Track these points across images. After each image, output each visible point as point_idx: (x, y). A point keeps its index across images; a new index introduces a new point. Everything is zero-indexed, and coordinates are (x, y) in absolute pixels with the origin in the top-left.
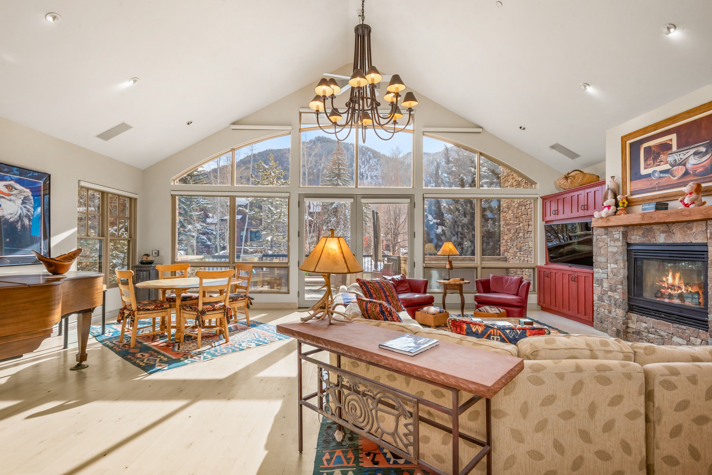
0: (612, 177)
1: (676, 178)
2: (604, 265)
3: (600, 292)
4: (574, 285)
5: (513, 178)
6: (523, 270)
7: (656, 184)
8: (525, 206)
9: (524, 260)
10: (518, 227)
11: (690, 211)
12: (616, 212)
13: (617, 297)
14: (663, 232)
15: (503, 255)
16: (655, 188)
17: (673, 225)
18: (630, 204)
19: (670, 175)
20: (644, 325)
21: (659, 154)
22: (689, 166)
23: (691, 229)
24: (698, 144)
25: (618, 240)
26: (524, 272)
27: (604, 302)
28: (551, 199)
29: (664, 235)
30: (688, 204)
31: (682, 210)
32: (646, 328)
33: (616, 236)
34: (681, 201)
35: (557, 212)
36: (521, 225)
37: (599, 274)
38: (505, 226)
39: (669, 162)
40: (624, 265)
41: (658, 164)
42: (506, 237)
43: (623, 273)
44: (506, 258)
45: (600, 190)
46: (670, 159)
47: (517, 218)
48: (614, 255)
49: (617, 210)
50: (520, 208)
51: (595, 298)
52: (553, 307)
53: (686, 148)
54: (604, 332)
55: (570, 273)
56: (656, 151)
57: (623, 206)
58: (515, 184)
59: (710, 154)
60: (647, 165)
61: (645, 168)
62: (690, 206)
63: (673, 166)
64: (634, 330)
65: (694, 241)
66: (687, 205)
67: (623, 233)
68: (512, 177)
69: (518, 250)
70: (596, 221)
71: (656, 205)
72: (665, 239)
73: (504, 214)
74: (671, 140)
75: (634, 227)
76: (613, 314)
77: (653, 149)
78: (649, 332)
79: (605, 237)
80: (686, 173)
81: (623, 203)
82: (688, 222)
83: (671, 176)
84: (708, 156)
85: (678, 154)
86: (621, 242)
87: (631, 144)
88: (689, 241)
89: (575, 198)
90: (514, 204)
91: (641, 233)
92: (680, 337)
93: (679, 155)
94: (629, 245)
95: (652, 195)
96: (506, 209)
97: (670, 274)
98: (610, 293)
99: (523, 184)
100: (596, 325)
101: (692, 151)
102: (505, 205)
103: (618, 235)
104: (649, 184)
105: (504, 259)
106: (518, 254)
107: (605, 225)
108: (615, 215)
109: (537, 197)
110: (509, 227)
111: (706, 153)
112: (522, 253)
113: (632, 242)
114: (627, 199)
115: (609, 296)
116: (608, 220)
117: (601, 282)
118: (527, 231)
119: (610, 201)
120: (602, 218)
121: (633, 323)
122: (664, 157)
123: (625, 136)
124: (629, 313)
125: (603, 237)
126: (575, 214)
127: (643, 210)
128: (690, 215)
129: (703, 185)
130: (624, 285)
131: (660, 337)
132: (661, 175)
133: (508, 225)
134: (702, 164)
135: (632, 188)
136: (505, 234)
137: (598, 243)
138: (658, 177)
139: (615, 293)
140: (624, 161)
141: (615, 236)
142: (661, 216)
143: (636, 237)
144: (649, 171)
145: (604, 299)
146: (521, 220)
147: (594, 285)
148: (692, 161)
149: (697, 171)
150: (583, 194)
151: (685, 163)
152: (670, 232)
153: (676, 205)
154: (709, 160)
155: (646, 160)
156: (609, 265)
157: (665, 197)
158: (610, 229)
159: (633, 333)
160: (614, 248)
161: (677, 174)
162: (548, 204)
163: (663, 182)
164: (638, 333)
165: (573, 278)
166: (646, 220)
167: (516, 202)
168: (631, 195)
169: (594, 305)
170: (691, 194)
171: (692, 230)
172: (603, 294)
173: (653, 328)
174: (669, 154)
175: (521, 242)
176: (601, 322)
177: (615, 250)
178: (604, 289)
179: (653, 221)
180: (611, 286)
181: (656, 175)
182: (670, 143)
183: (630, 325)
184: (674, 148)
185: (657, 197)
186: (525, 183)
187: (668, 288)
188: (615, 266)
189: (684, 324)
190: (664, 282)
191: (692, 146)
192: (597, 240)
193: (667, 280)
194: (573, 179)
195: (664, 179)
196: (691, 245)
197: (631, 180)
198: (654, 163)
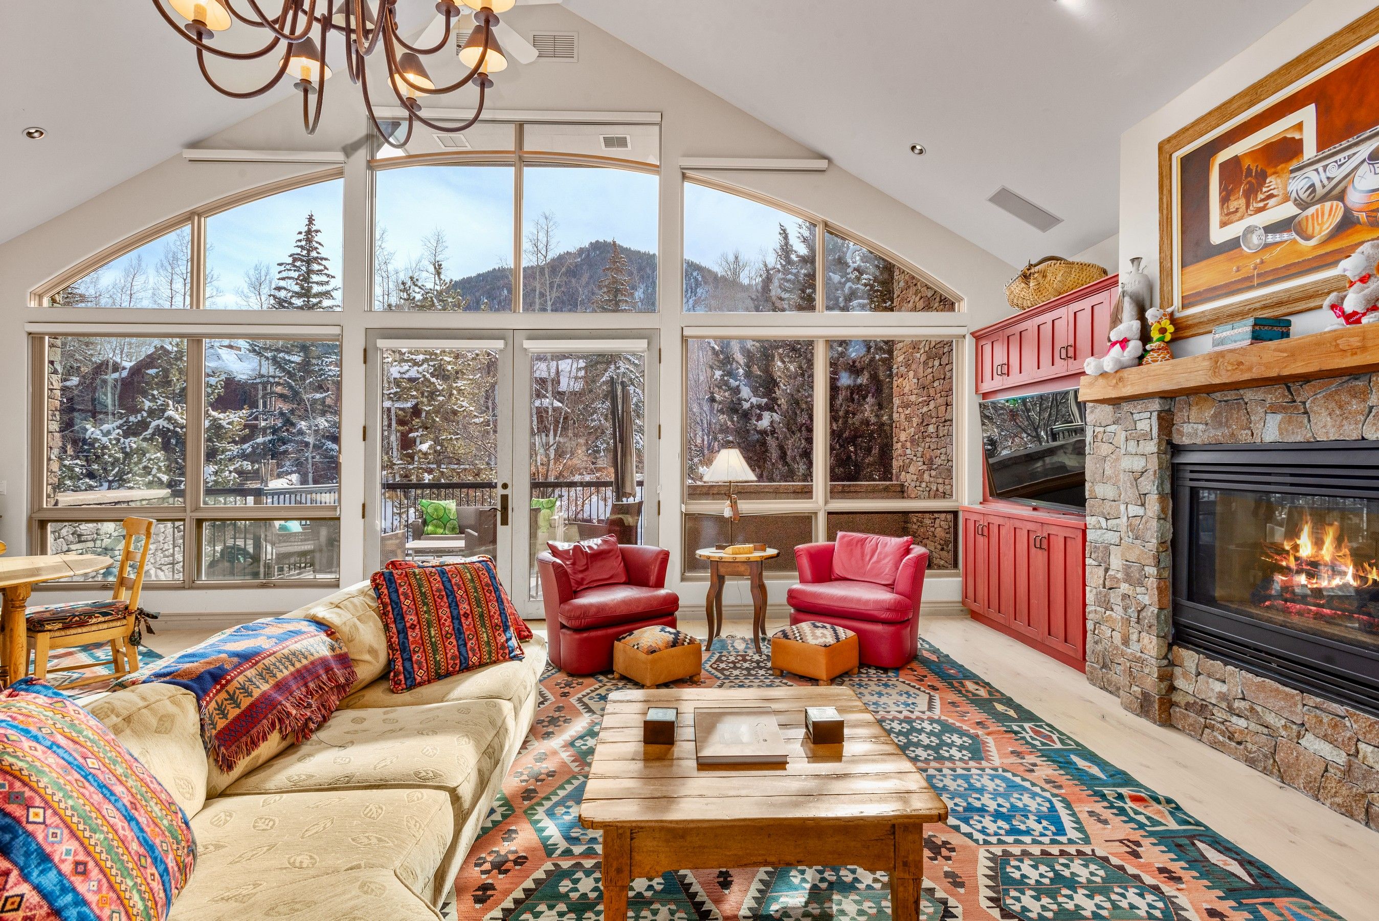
0: (1133, 260)
1: (1313, 242)
2: (1110, 507)
3: (1101, 582)
4: (1039, 557)
6: (936, 515)
7: (1255, 268)
9: (937, 490)
10: (925, 409)
12: (1141, 358)
13: (1146, 600)
14: (1274, 409)
15: (898, 478)
16: (1249, 278)
17: (1306, 387)
18: (1180, 334)
19: (1294, 235)
20: (1218, 687)
21: (1262, 177)
22: (1355, 198)
23: (1363, 395)
25: (1147, 437)
26: (937, 521)
27: (1112, 610)
28: (994, 338)
29: (1279, 417)
30: (1355, 313)
31: (1336, 336)
32: (1222, 697)
33: (1143, 426)
34: (1333, 307)
35: (1006, 368)
36: (932, 405)
37: (1099, 532)
38: (900, 410)
39: (1294, 195)
40: (1163, 510)
41: (1261, 204)
42: (903, 438)
43: (1160, 531)
44: (902, 486)
45: (1106, 303)
46: (1298, 185)
48: (1136, 479)
49: (1145, 350)
50: (930, 364)
51: (1090, 596)
52: (992, 613)
53: (1345, 144)
54: (1111, 692)
55: (1031, 526)
58: (920, 304)
60: (1229, 214)
61: (1223, 224)
62: (1364, 320)
63: (1303, 205)
64: (1191, 700)
65: (1372, 435)
66: (1352, 318)
67: (1159, 418)
69: (925, 467)
70: (1091, 384)
71: (1255, 325)
72: (1280, 429)
73: (901, 380)
74: (1299, 127)
75: (1193, 397)
76: (1134, 648)
78: (1231, 710)
79: (1112, 428)
80: (1347, 223)
81: (1163, 331)
82: (1355, 373)
83: (1298, 238)
85: (1319, 166)
86: (1156, 441)
87: (1185, 161)
88: (1357, 436)
89: (1046, 330)
90: (918, 355)
91: (1209, 413)
92: (1325, 738)
93: (1325, 167)
94: (1175, 450)
95: (1241, 302)
96: (903, 369)
98: (1124, 588)
100: (1091, 673)
101: (1364, 151)
102: (900, 359)
103: (1146, 421)
104: (1235, 268)
105: (899, 489)
106: (926, 477)
107: (1114, 394)
108: (1140, 364)
109: (963, 333)
110: (909, 411)
112: (933, 473)
113: (1186, 441)
114: (1173, 319)
115: (1125, 597)
116: (1121, 379)
117: (1103, 555)
118: (943, 420)
119: (1129, 326)
120: (1104, 374)
121: (1185, 675)
122: (1279, 181)
123: (1169, 140)
124: (1175, 648)
125: (1109, 429)
126: (1047, 371)
127: (1216, 344)
128: (1364, 349)
130: (1162, 565)
131: (1265, 731)
132: (1271, 238)
133: (907, 406)
135: (1186, 286)
136: (902, 428)
137: (1097, 447)
138: (1259, 245)
139: (1139, 590)
140: (1165, 212)
141: (1140, 426)
142: (1269, 357)
143: (1195, 426)
144: (1235, 230)
145: (1112, 601)
146: (932, 392)
147: (1088, 561)
150: (1065, 317)
151: (1344, 191)
152: (1297, 408)
153: (1315, 323)
155: (1224, 200)
156: (1123, 507)
157: (1280, 304)
158: (1126, 406)
159: (1188, 706)
160: (1136, 458)
161: (1317, 228)
162: (987, 349)
163: (1275, 258)
164: (1203, 708)
165: (1038, 540)
166: (1223, 372)
167: (922, 351)
168: (1184, 307)
169: (1089, 616)
170: (1365, 279)
171: (1364, 401)
172: (1110, 589)
173: (1243, 699)
174: (1292, 171)
175: (932, 447)
176: (1105, 666)
177: (1138, 464)
178: (1110, 572)
179: (1246, 376)
180: (1130, 567)
181: (1255, 239)
182: (1297, 137)
183: (1180, 683)
184: (1310, 150)
185: (1258, 305)
187: (1299, 572)
188: (1140, 511)
189: (1341, 698)
190: (1287, 552)
191: (1368, 133)
192: (1095, 437)
193: (1296, 548)
194: (1040, 279)
195: (1277, 250)
196: (1361, 447)
197: (1184, 265)
198: (1248, 206)
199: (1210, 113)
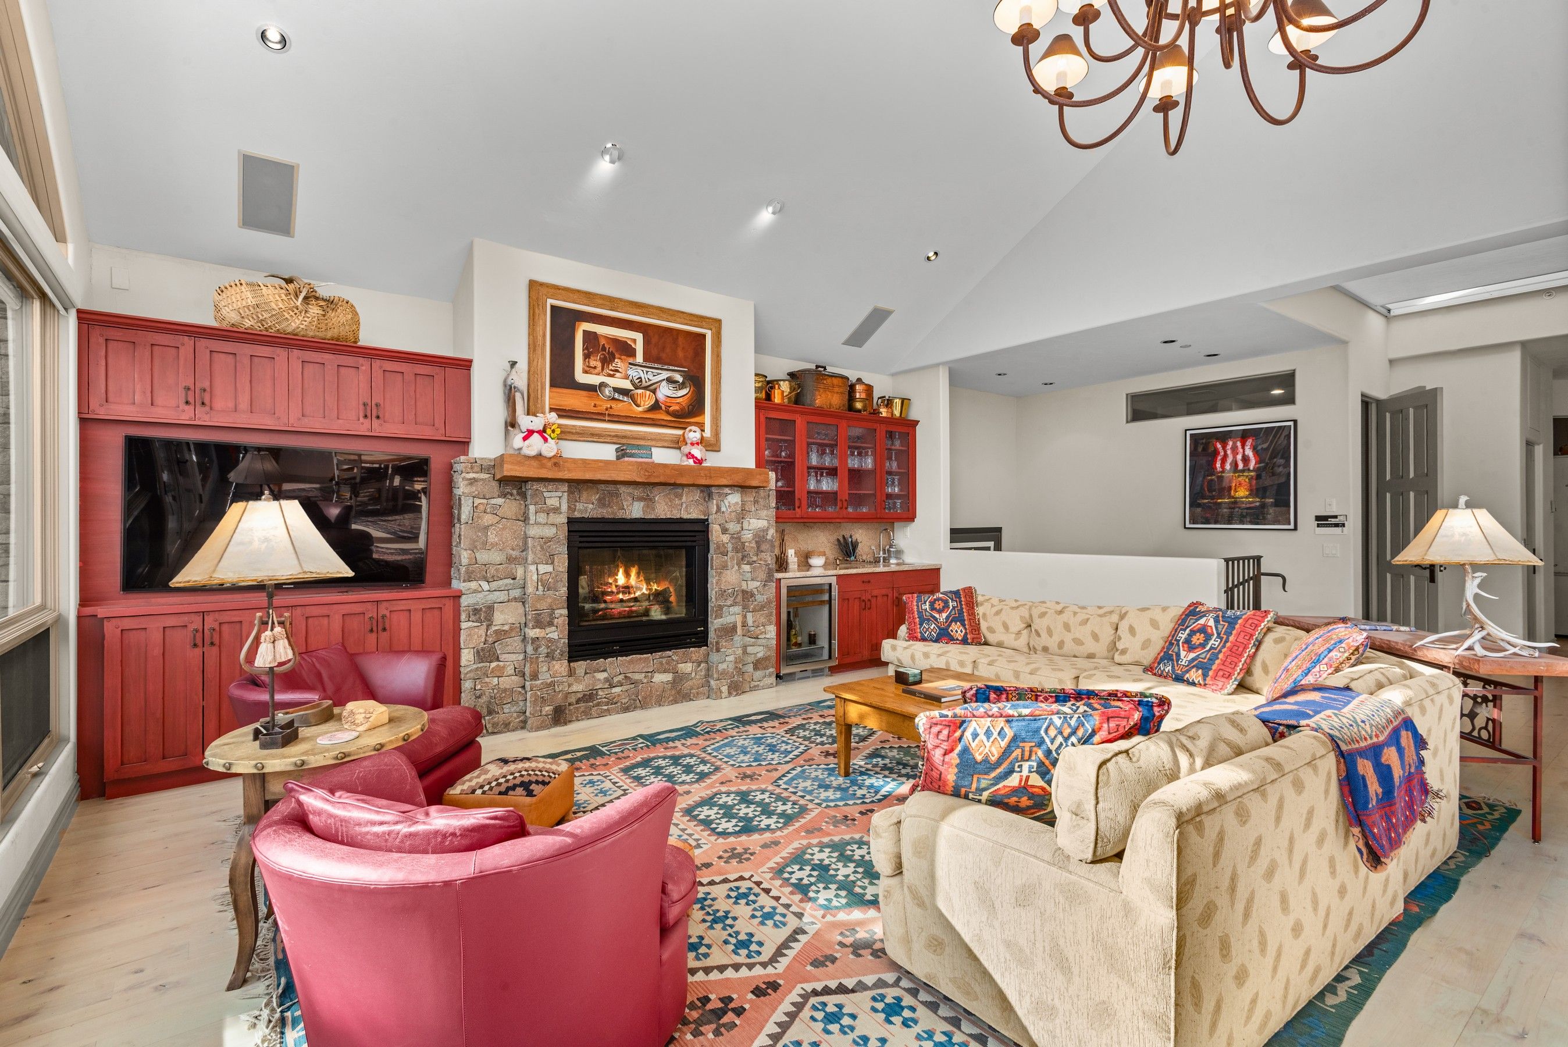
1: (640, 409)
2: (497, 570)
3: (483, 640)
7: (607, 409)
14: (640, 499)
16: (603, 414)
17: (656, 489)
19: (630, 401)
20: (602, 676)
21: (611, 356)
23: (681, 496)
24: (673, 368)
25: (556, 510)
29: (642, 504)
32: (606, 680)
33: (553, 502)
37: (479, 595)
39: (630, 377)
41: (612, 373)
45: (439, 378)
46: (634, 373)
48: (545, 543)
51: (467, 657)
53: (656, 366)
56: (607, 347)
59: (688, 389)
60: (589, 367)
61: (585, 372)
63: (637, 386)
64: (580, 695)
65: (685, 516)
67: (568, 497)
72: (643, 510)
74: (634, 340)
75: (586, 486)
76: (544, 677)
77: (602, 342)
78: (613, 685)
80: (656, 407)
83: (632, 403)
84: (684, 392)
85: (644, 369)
86: (563, 514)
87: (556, 310)
88: (677, 516)
91: (595, 498)
92: (665, 672)
93: (647, 372)
95: (602, 428)
97: (621, 571)
98: (534, 633)
101: (665, 374)
103: (558, 499)
104: (593, 404)
111: (682, 386)
117: (484, 614)
121: (577, 680)
122: (621, 364)
123: (541, 284)
125: (493, 501)
131: (634, 685)
132: (616, 396)
134: (679, 400)
138: (609, 397)
139: (548, 630)
141: (549, 502)
143: (586, 505)
144: (594, 380)
147: (463, 625)
148: (665, 391)
149: (671, 409)
150: (365, 369)
151: (656, 389)
152: (650, 500)
154: (686, 397)
155: (587, 356)
156: (532, 568)
159: (578, 701)
160: (546, 527)
161: (642, 403)
163: (619, 408)
164: (589, 696)
165: (372, 622)
170: (698, 444)
171: (681, 499)
172: (498, 642)
173: (619, 675)
174: (630, 364)
177: (550, 532)
178: (498, 628)
180: (539, 615)
181: (606, 392)
182: (632, 345)
183: (571, 688)
184: (639, 357)
185: (613, 434)
187: (618, 593)
188: (549, 568)
189: (669, 648)
190: (611, 584)
191: (666, 367)
192: (475, 508)
193: (616, 581)
195: (621, 405)
196: (681, 521)
197: (552, 385)
198: (603, 369)
199: (578, 291)
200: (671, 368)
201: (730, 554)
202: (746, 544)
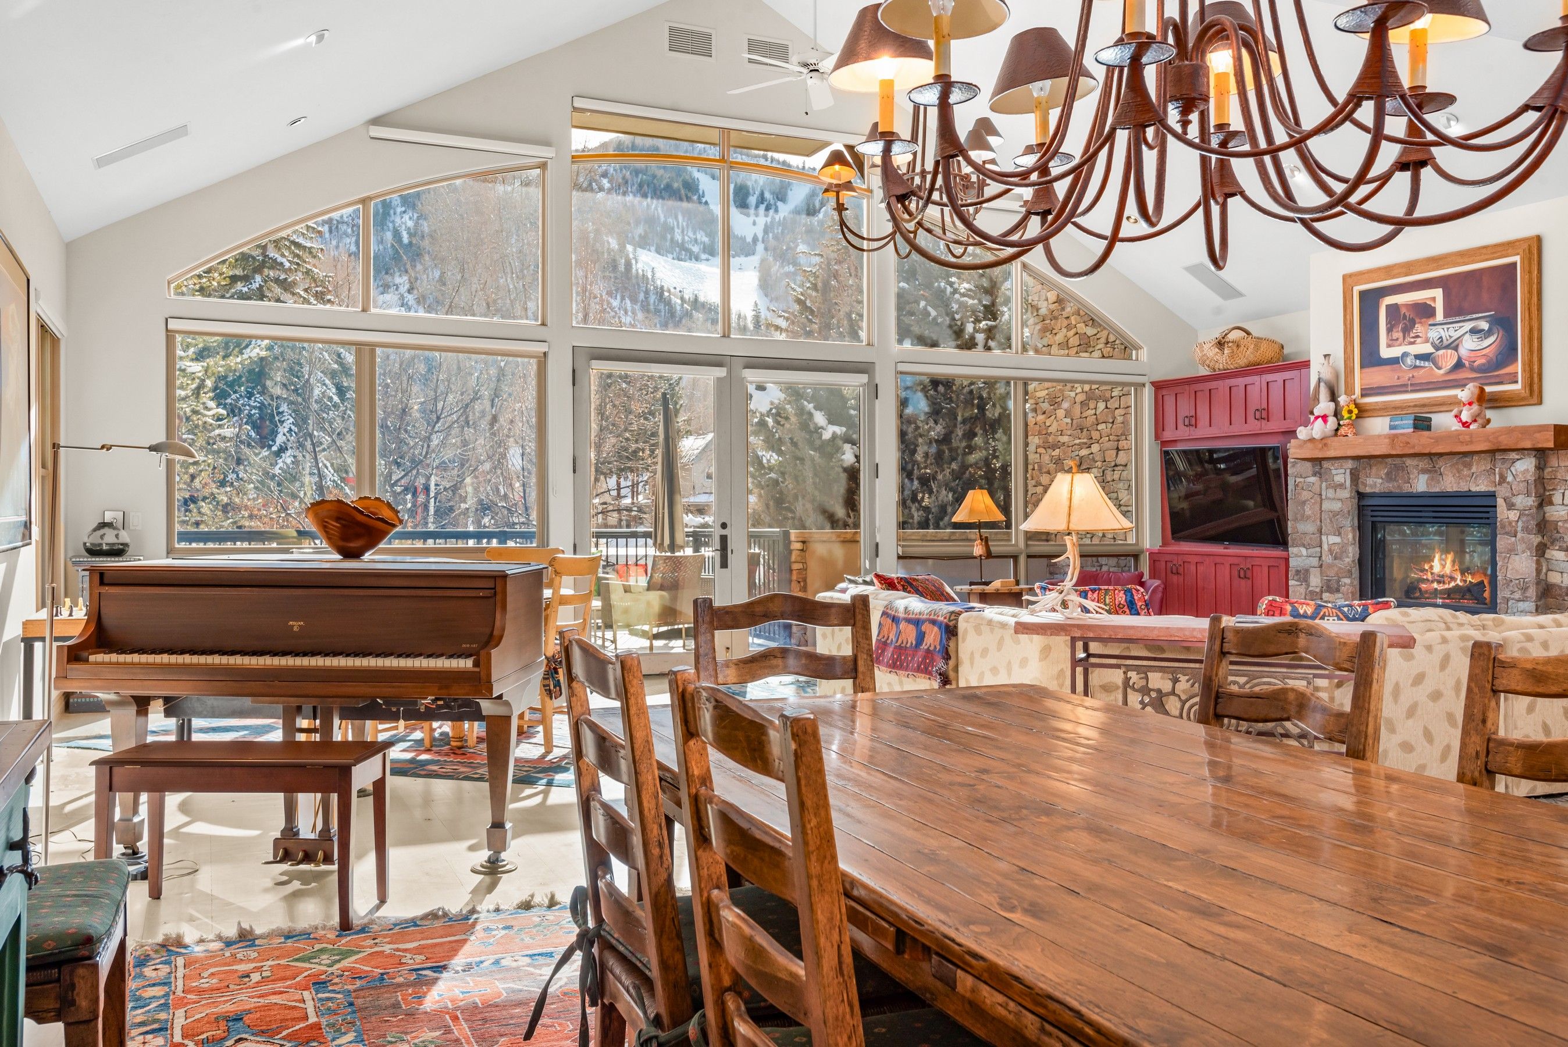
1: (1442, 372)
2: (1311, 539)
4: (1241, 586)
5: (1069, 327)
7: (1409, 380)
8: (1106, 401)
10: (1084, 452)
11: (1471, 435)
12: (1337, 430)
14: (1424, 471)
16: (1405, 385)
17: (1440, 460)
18: (1361, 415)
19: (1432, 365)
21: (1413, 323)
22: (1463, 351)
23: (1469, 466)
24: (1477, 315)
25: (1341, 486)
28: (1178, 389)
29: (1426, 476)
30: (1466, 422)
31: (1458, 434)
33: (1339, 478)
34: (1456, 416)
35: (1193, 422)
36: (1095, 448)
37: (1300, 559)
39: (1431, 340)
40: (1353, 538)
41: (1412, 340)
43: (1352, 552)
45: (1297, 380)
46: (1434, 334)
47: (1082, 430)
48: (1334, 516)
49: (1339, 424)
50: (1092, 405)
53: (1458, 319)
55: (1236, 561)
56: (1407, 314)
57: (1350, 418)
59: (1495, 336)
60: (1392, 339)
61: (1389, 346)
62: (1472, 427)
63: (1437, 348)
65: (1474, 489)
66: (1465, 425)
67: (1351, 473)
68: (1065, 323)
70: (1300, 447)
71: (1413, 419)
72: (1426, 484)
74: (1434, 299)
75: (1372, 461)
77: (1403, 310)
79: (1312, 479)
80: (1459, 365)
81: (1350, 412)
82: (1465, 454)
83: (1433, 367)
84: (1492, 339)
85: (1445, 327)
86: (1349, 489)
87: (1363, 294)
88: (1466, 489)
89: (1239, 393)
91: (1384, 472)
93: (1448, 329)
94: (1361, 496)
95: (1401, 400)
97: (1438, 556)
99: (1100, 346)
101: (1468, 326)
103: (1341, 475)
104: (1396, 377)
107: (1320, 456)
109: (1142, 381)
110: (1057, 452)
111: (1489, 333)
113: (1368, 490)
114: (1357, 405)
117: (1304, 576)
118: (1113, 464)
119: (1324, 406)
122: (1423, 328)
123: (1351, 275)
125: (1309, 480)
126: (1238, 428)
127: (1392, 428)
128: (1471, 442)
129: (1488, 389)
132: (1418, 363)
133: (1054, 447)
134: (1484, 352)
135: (1365, 382)
136: (1044, 470)
137: (1299, 494)
138: (1411, 365)
139: (1337, 595)
140: (1348, 326)
141: (1337, 478)
142: (1423, 442)
143: (1374, 480)
144: (1395, 352)
146: (1095, 435)
147: (1291, 583)
148: (1469, 344)
149: (1476, 364)
150: (1258, 383)
151: (1457, 346)
152: (1436, 471)
153: (1444, 421)
154: (1493, 346)
155: (1389, 330)
156: (1324, 538)
157: (1424, 406)
158: (1325, 464)
160: (1334, 502)
161: (1444, 364)
162: (1170, 400)
163: (1420, 376)
165: (1241, 572)
166: (1399, 447)
168: (1363, 396)
170: (1470, 404)
171: (1470, 469)
174: (1431, 325)
177: (1337, 506)
178: (1308, 589)
179: (1412, 451)
180: (1329, 581)
181: (1409, 361)
182: (1433, 305)
184: (1440, 316)
185: (1412, 404)
186: (1107, 343)
188: (1338, 539)
191: (1468, 317)
192: (1296, 486)
194: (1235, 348)
195: (1422, 371)
196: (1469, 495)
197: (1362, 367)
198: (1404, 339)
200: (1474, 316)
201: (1519, 535)
202: (1560, 524)
